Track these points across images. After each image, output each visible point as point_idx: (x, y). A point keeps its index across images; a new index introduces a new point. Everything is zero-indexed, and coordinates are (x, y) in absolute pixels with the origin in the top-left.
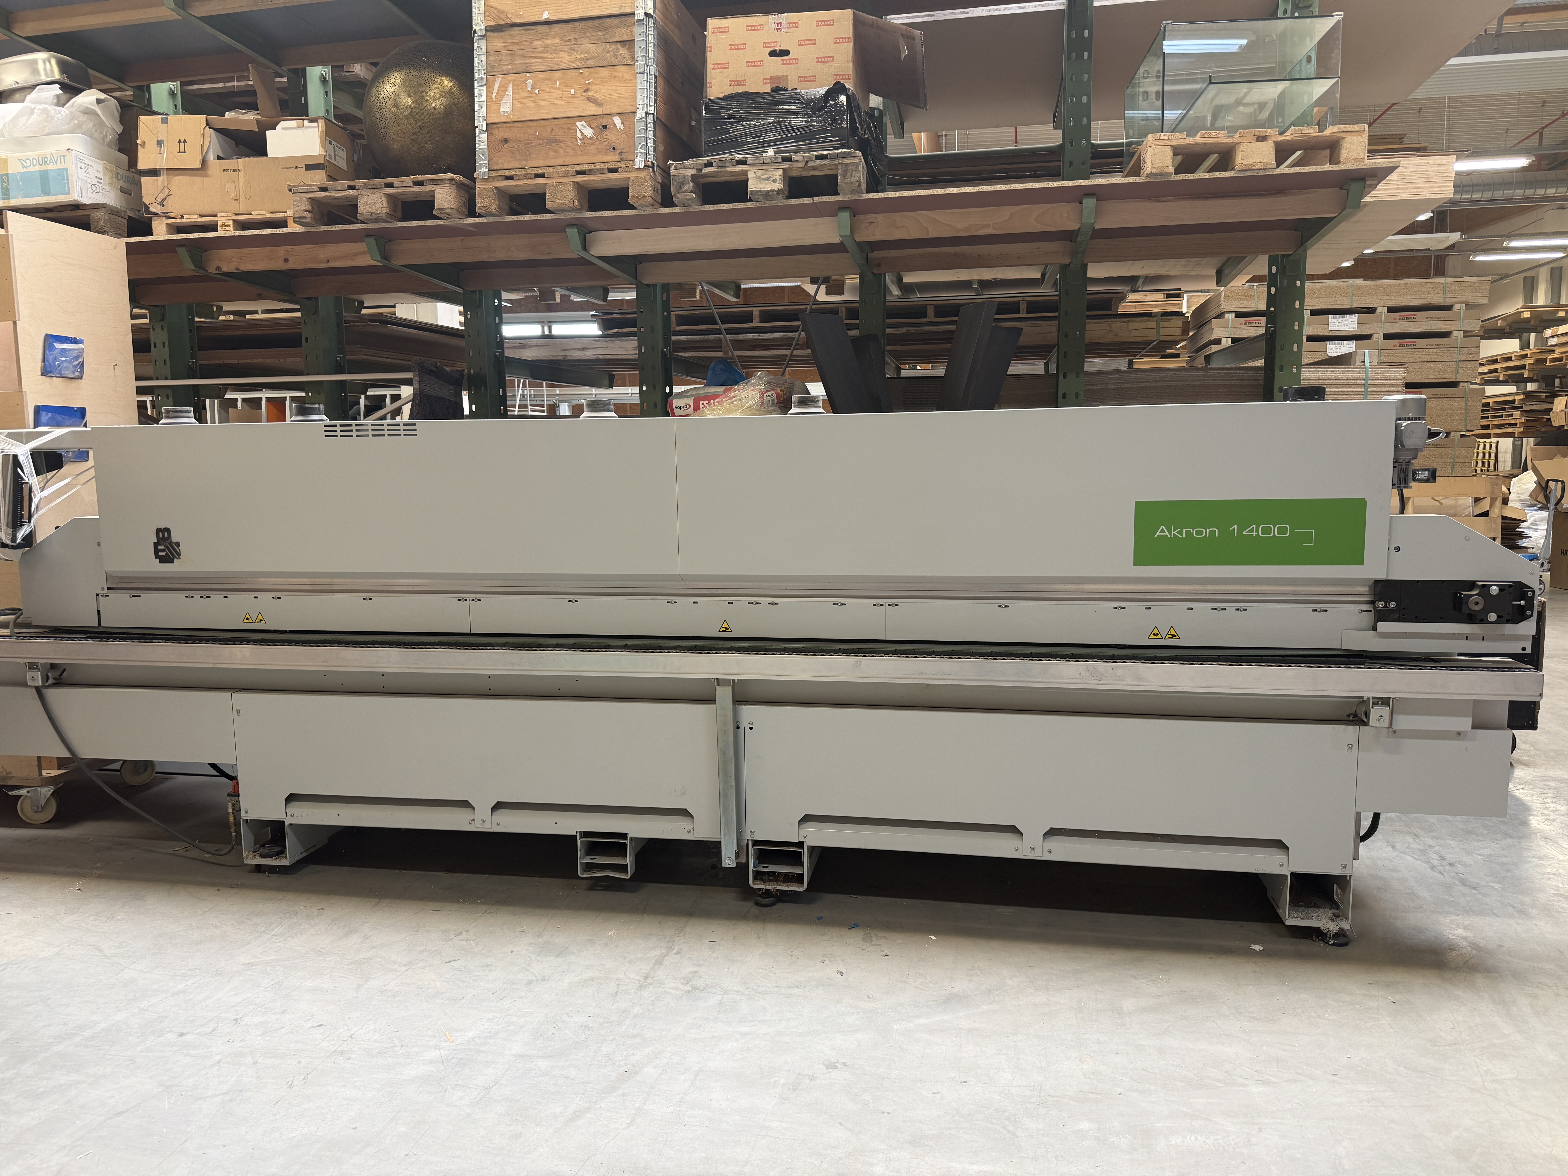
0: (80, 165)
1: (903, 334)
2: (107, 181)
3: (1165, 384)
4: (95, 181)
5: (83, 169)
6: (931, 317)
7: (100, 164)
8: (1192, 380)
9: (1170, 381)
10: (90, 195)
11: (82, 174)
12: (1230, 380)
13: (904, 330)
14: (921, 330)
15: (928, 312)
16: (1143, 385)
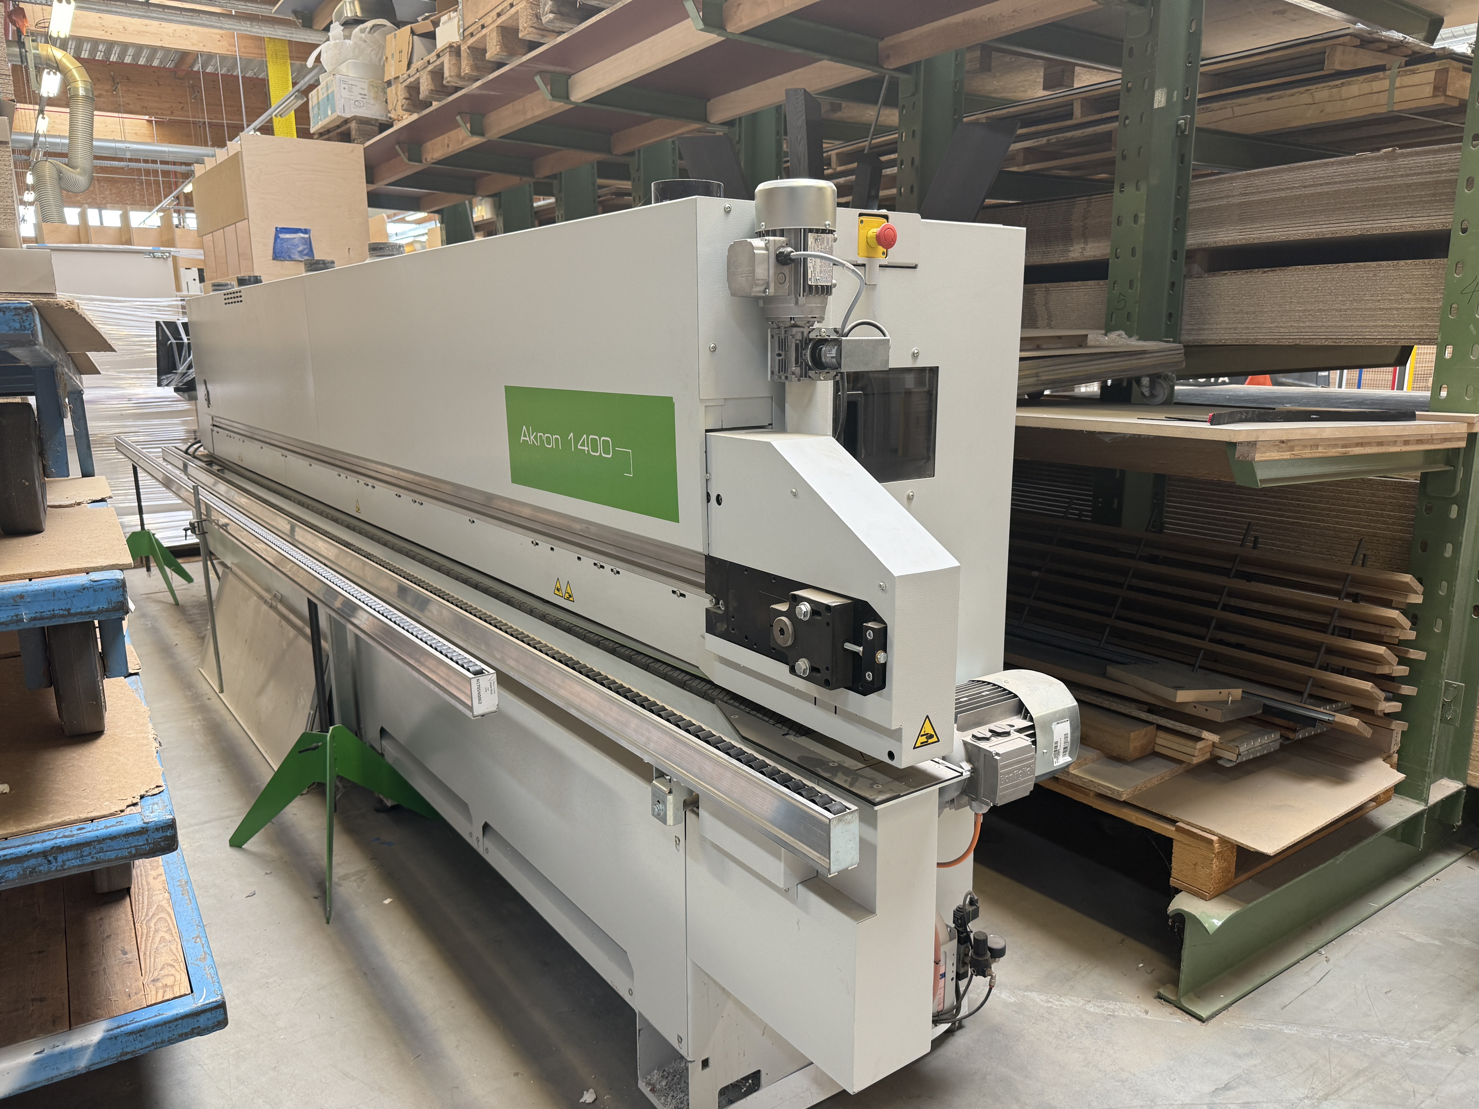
0: (343, 86)
1: (1045, 145)
2: (372, 95)
3: (1319, 190)
4: (359, 98)
5: (347, 90)
6: (1078, 116)
7: (364, 82)
8: (1365, 180)
9: (1327, 184)
10: (353, 110)
11: (345, 93)
12: (1436, 172)
13: (1044, 140)
14: (1063, 137)
15: (1075, 109)
16: (1283, 194)
